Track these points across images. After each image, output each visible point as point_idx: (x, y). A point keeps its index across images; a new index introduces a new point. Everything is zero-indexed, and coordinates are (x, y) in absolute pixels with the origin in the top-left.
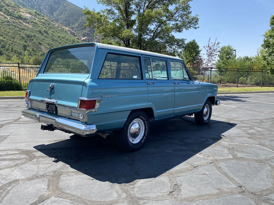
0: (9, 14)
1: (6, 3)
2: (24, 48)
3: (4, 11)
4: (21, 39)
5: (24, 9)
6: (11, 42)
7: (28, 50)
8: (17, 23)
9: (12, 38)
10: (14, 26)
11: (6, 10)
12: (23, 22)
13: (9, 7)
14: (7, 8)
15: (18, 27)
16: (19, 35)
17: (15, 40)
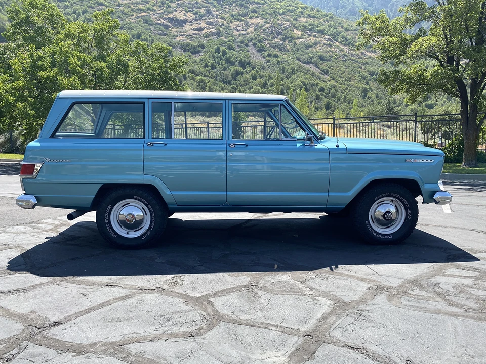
0: (347, 43)
1: (344, 26)
2: (363, 94)
3: (340, 39)
4: (361, 81)
6: (345, 87)
7: (369, 97)
8: (357, 55)
9: (348, 80)
10: (352, 60)
11: (343, 37)
12: (367, 51)
13: (349, 32)
14: (345, 34)
15: (357, 62)
16: (359, 74)
17: (352, 83)
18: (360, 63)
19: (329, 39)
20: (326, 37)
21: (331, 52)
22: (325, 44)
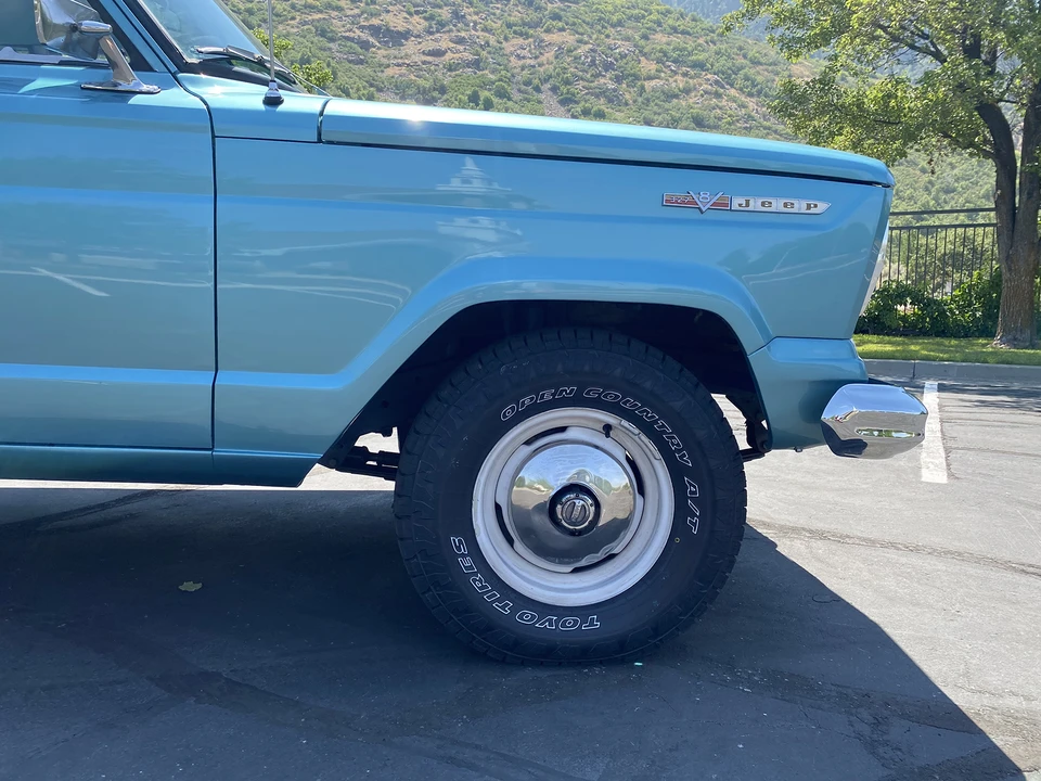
0: (754, 90)
1: (750, 54)
3: (739, 82)
5: (805, 66)
11: (747, 78)
13: (759, 68)
14: (751, 72)
19: (717, 82)
20: (709, 76)
21: (720, 109)
22: (706, 92)
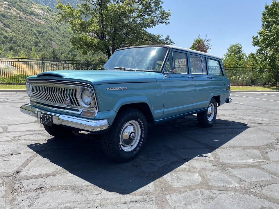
0: (21, 10)
2: (35, 44)
3: (16, 6)
4: (33, 36)
5: (36, 6)
6: (22, 38)
7: (39, 46)
8: (29, 19)
9: (24, 34)
10: (26, 22)
11: (19, 5)
12: (36, 18)
13: (22, 3)
14: (20, 4)
15: (30, 23)
16: (31, 31)
17: (27, 36)
18: (31, 24)
19: (9, 5)
20: (6, 2)
21: (11, 13)
22: (5, 7)
